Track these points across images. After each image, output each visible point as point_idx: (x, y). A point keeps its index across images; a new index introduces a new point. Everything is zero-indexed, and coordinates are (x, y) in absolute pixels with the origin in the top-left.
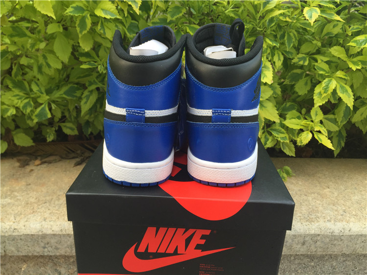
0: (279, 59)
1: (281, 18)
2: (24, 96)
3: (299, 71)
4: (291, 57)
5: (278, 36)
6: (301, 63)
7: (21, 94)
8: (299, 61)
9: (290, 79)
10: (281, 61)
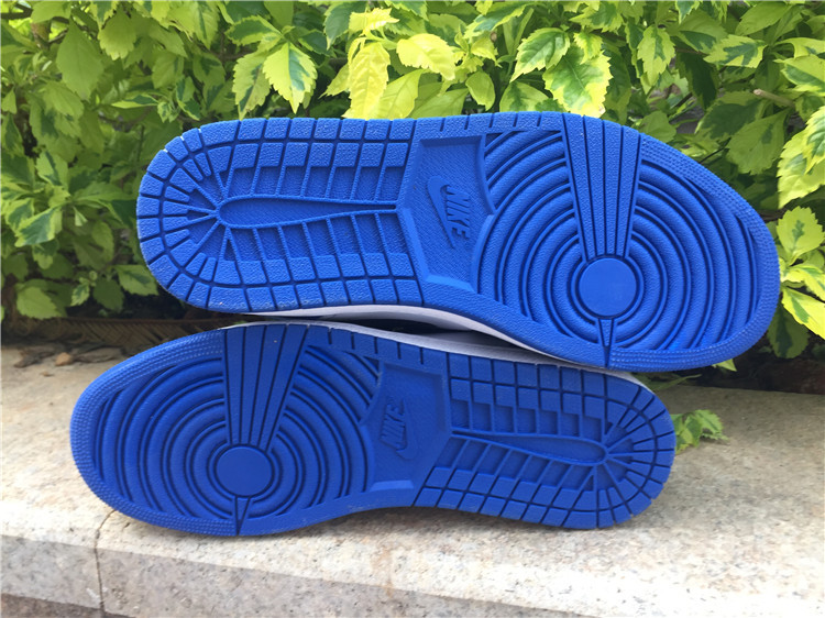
0: (660, 54)
2: (18, 192)
4: (701, 49)
6: (737, 62)
7: (14, 186)
8: (731, 58)
9: (714, 125)
10: (663, 58)
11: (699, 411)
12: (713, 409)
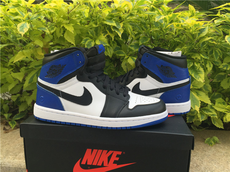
0: (210, 66)
1: (210, 41)
3: (223, 74)
4: (218, 65)
5: (209, 53)
6: (225, 68)
8: (224, 67)
9: (217, 79)
10: (211, 67)
11: (214, 137)
12: (217, 136)
